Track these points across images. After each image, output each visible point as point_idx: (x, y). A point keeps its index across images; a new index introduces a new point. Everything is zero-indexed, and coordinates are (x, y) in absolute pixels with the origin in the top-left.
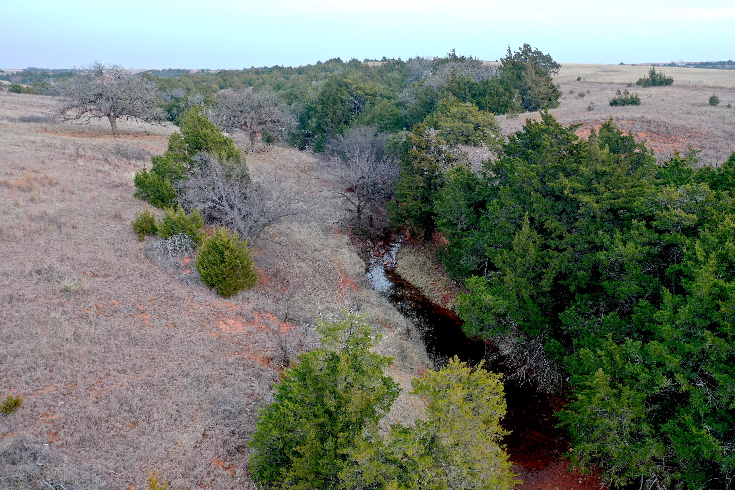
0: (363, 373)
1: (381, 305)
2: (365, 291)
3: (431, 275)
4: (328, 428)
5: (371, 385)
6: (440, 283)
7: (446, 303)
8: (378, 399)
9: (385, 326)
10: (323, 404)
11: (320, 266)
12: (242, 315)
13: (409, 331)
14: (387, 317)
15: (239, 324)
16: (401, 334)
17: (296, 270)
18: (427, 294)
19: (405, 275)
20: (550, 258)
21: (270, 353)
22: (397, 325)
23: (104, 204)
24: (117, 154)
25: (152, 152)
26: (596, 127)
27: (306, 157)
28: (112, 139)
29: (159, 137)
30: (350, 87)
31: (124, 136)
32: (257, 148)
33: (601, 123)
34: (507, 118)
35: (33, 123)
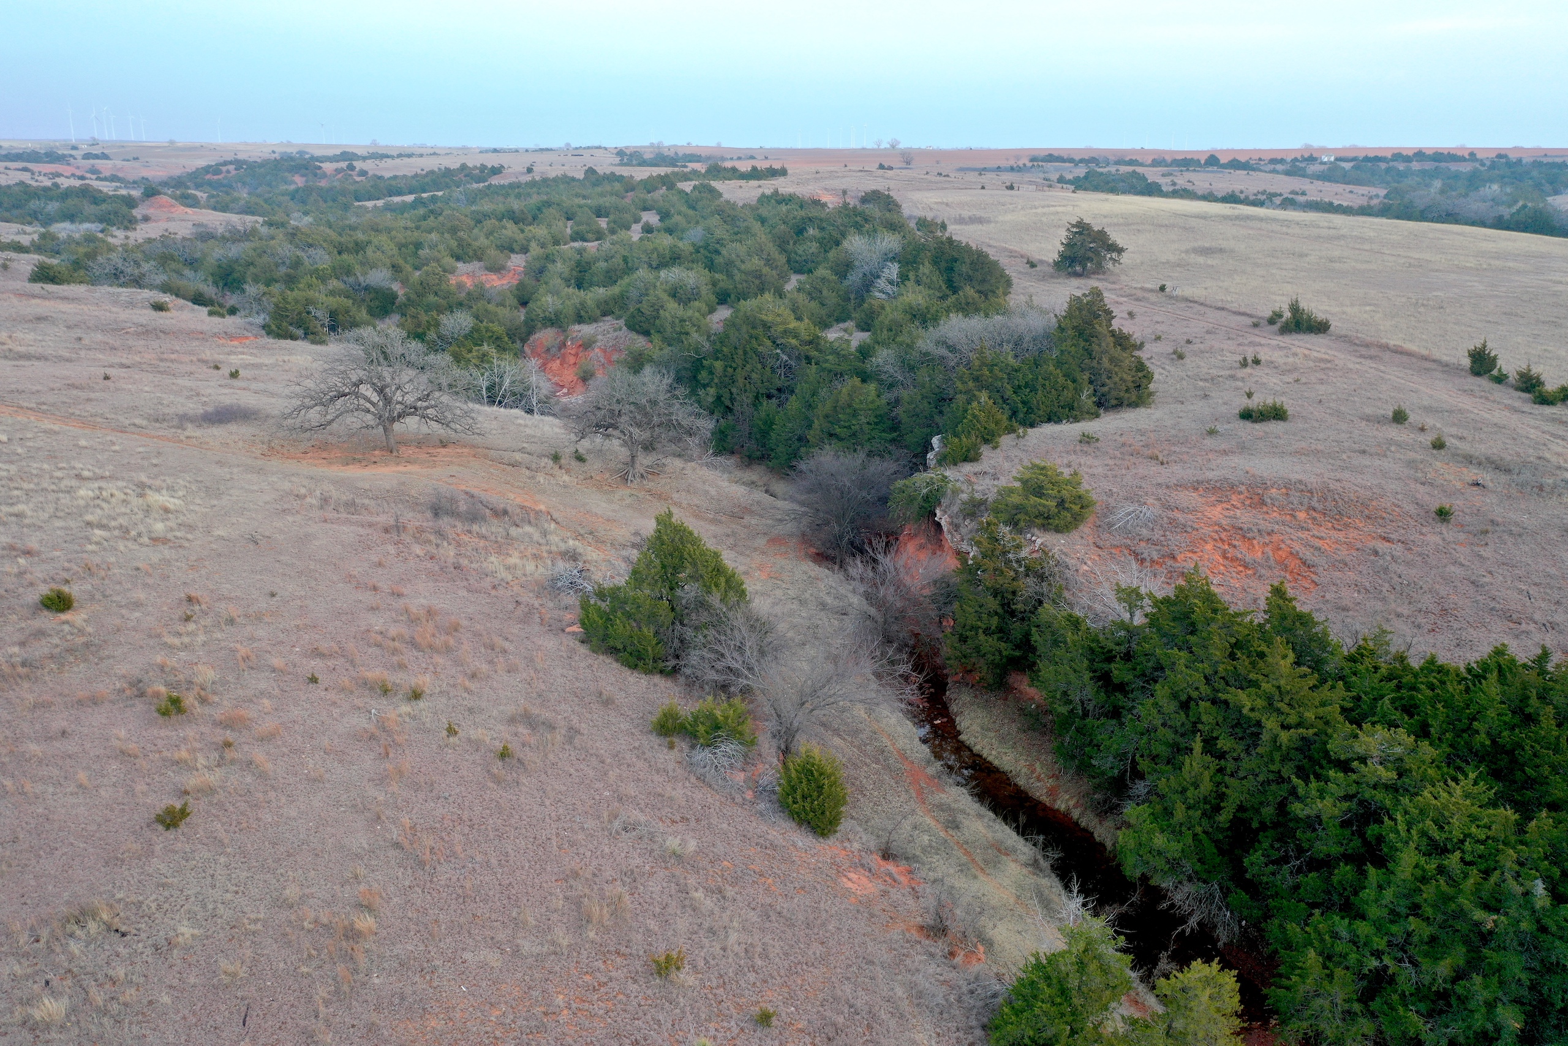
1: (980, 816)
2: (948, 790)
3: (1020, 749)
6: (1038, 766)
7: (1055, 800)
9: (1001, 852)
11: (866, 744)
12: (860, 865)
13: (1033, 860)
14: (997, 836)
15: (864, 880)
16: (1027, 865)
19: (978, 747)
22: (1015, 849)
23: (565, 672)
24: (437, 511)
25: (483, 496)
26: (1235, 499)
27: (726, 484)
28: (401, 468)
29: (465, 450)
30: (772, 330)
31: (407, 452)
32: (639, 469)
33: (1240, 493)
34: (1081, 442)
35: (233, 427)
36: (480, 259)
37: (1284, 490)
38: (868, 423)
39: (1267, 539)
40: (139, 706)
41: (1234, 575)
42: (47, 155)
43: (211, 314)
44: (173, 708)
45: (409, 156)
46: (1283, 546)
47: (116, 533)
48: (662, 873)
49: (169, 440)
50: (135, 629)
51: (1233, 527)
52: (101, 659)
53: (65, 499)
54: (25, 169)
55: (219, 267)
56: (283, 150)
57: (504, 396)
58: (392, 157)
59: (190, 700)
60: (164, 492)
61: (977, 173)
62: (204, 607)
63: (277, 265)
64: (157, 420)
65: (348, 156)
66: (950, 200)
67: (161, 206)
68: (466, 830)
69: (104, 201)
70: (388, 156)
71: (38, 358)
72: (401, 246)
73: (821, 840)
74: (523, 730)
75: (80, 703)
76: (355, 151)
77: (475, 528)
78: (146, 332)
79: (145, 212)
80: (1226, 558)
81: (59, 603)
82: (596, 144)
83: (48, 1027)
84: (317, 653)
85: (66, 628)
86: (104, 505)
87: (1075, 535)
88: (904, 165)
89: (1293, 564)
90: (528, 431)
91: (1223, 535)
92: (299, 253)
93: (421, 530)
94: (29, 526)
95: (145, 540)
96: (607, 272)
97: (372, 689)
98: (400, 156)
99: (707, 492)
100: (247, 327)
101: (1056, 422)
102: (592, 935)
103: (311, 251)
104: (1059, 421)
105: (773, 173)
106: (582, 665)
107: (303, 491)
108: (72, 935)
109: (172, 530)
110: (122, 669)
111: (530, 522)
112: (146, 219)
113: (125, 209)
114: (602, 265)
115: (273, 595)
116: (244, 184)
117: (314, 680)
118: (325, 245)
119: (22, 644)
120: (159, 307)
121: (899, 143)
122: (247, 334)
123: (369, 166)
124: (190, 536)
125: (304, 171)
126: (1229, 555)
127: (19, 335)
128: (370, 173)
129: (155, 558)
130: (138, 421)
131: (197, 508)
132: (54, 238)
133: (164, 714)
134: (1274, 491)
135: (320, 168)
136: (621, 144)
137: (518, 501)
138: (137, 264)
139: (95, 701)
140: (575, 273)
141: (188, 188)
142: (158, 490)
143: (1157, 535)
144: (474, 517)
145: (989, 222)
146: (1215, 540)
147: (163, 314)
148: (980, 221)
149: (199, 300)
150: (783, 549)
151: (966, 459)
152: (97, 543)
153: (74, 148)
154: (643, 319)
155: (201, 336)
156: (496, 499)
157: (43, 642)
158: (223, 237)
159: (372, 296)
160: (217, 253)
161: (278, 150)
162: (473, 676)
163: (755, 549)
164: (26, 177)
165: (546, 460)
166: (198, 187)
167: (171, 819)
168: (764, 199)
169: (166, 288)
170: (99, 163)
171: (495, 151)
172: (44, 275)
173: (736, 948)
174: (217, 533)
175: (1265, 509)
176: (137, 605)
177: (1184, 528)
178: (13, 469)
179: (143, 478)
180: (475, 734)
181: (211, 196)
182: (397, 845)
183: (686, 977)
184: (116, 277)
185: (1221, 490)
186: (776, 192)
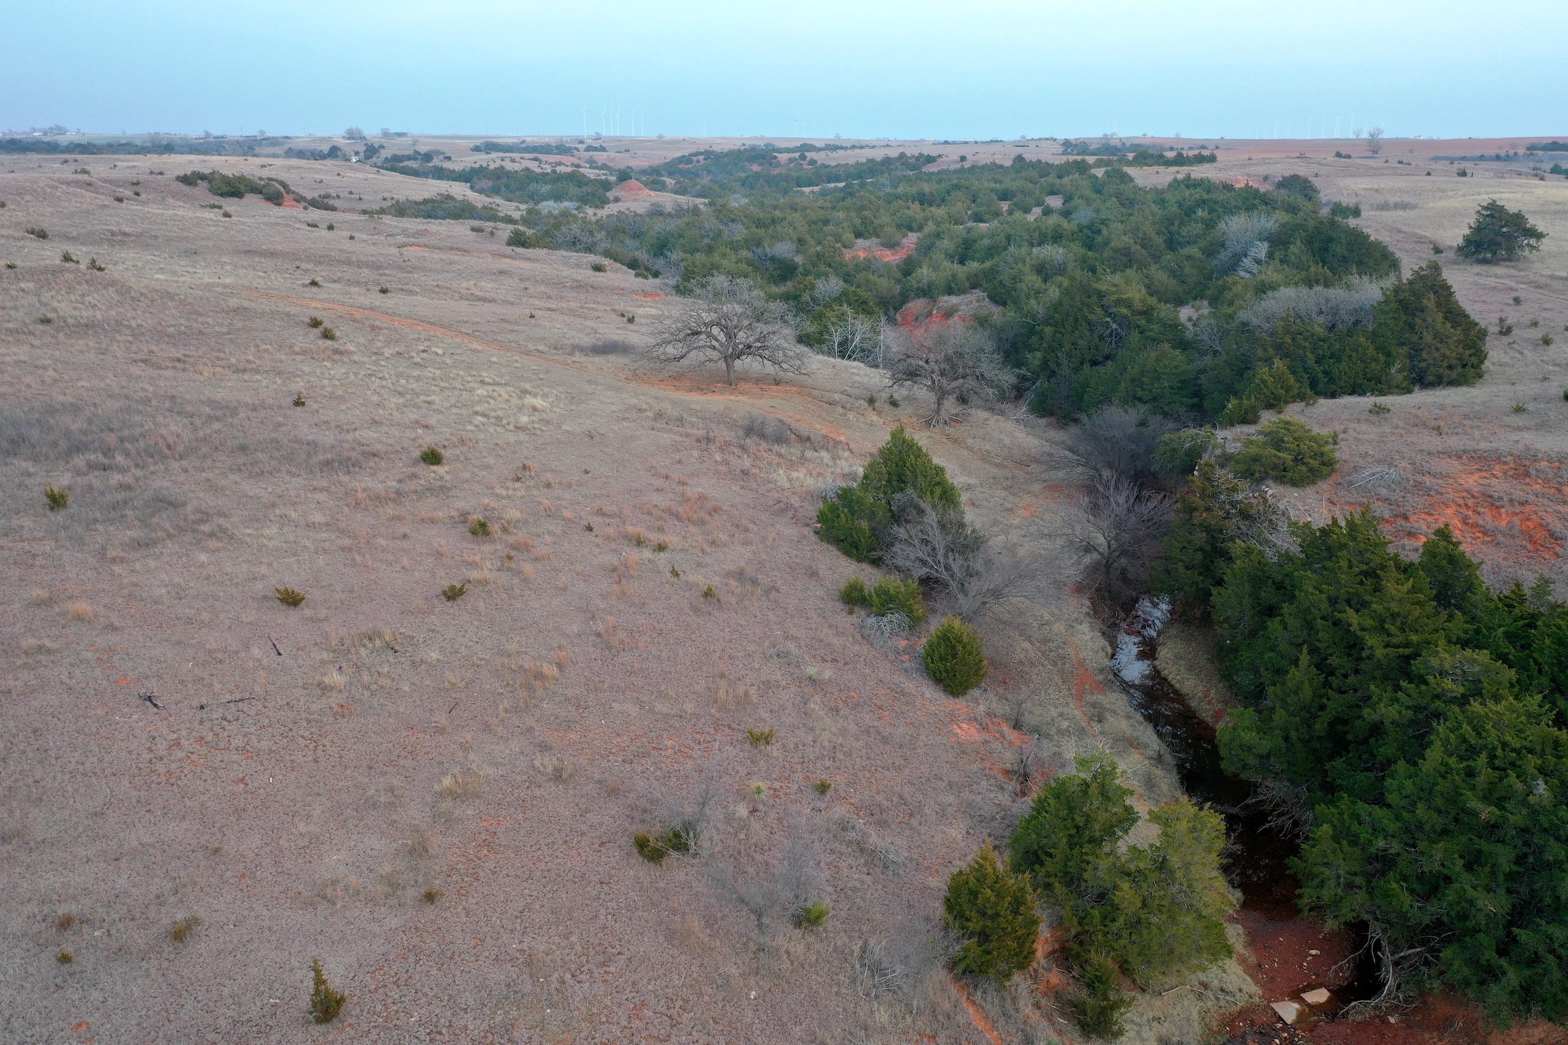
0: (1109, 799)
1: (1128, 717)
2: (1109, 694)
3: (1203, 676)
4: (1076, 840)
5: (1115, 810)
6: (1213, 691)
7: (1217, 722)
8: (1120, 822)
9: (1131, 745)
10: (1073, 819)
11: (1051, 651)
12: (976, 720)
13: (1160, 756)
14: (1135, 734)
15: (973, 730)
16: (1150, 758)
17: (1020, 655)
18: (1193, 704)
19: (1166, 672)
20: (1329, 699)
21: (1008, 766)
22: (1146, 746)
23: (789, 551)
24: (749, 431)
25: (793, 425)
26: (1497, 470)
27: (1023, 435)
28: (733, 397)
29: (794, 389)
30: (1105, 299)
31: (743, 386)
32: (944, 415)
33: (1506, 463)
34: (1370, 412)
35: (612, 358)
36: (878, 236)
37: (1557, 464)
38: (1171, 388)
39: (1518, 509)
40: (461, 528)
41: (1469, 540)
42: (557, 147)
43: (637, 275)
44: (481, 530)
45: (861, 147)
46: (1534, 517)
47: (493, 421)
48: (793, 689)
49: (559, 363)
50: (478, 482)
51: (1484, 494)
52: (448, 497)
53: (466, 395)
54: (535, 159)
55: (658, 239)
56: (752, 142)
57: (854, 351)
58: (845, 149)
59: (494, 527)
60: (539, 397)
61: (1447, 162)
62: (533, 474)
63: (702, 237)
64: (556, 348)
65: (805, 148)
66: (1382, 185)
67: (630, 190)
68: (655, 635)
69: (587, 184)
70: (841, 148)
71: (490, 302)
72: (812, 223)
73: (951, 698)
74: (733, 583)
75: (423, 520)
76: (813, 143)
77: (776, 447)
78: (579, 286)
79: (616, 194)
80: (1467, 524)
81: (432, 458)
82: (1048, 136)
83: (332, 688)
84: (600, 512)
85: (432, 475)
86: (492, 402)
87: (1310, 491)
88: (1370, 154)
89: (1540, 535)
90: (857, 378)
91: (1470, 502)
92: (722, 227)
93: (728, 444)
94: (434, 410)
95: (511, 427)
96: (990, 249)
97: (630, 540)
98: (853, 147)
99: (1001, 440)
100: (663, 287)
101: (1360, 395)
102: (713, 711)
103: (732, 226)
104: (1363, 393)
105: (1200, 159)
106: (808, 548)
107: (644, 406)
108: (364, 646)
109: (533, 422)
110: (459, 504)
111: (827, 449)
112: (617, 200)
113: (601, 191)
114: (986, 242)
115: (587, 472)
116: (709, 172)
117: (589, 529)
118: (744, 220)
119: (400, 481)
120: (598, 268)
121: (1381, 132)
122: (659, 292)
123: (819, 157)
124: (544, 428)
125: (761, 160)
126: (1470, 521)
127: (483, 284)
128: (819, 162)
129: (512, 438)
130: (540, 348)
131: (557, 410)
132: (538, 213)
133: (473, 533)
134: (1544, 464)
135: (776, 157)
136: (1073, 135)
137: (824, 432)
138: (591, 233)
139: (433, 521)
140: (959, 250)
141: (661, 175)
142: (535, 396)
143: (1397, 496)
144: (779, 439)
145: (1414, 207)
146: (1460, 506)
147: (601, 274)
148: (1404, 206)
149: (633, 265)
150: (1056, 494)
151: (1244, 421)
152: (476, 426)
153: (581, 142)
154: (1003, 291)
155: (621, 291)
156: (804, 429)
157: (414, 482)
158: (669, 214)
159: (776, 265)
160: (659, 226)
161: (747, 143)
162: (713, 542)
163: (1029, 492)
164: (534, 166)
165: (862, 402)
166: (670, 174)
167: (453, 594)
168: (1175, 184)
169: (607, 254)
170: (597, 155)
171: (946, 142)
172: (518, 240)
173: (826, 743)
174: (565, 427)
175: (1527, 480)
176: (487, 467)
177: (1427, 492)
178: (438, 372)
179: (528, 386)
180: (692, 578)
181: (679, 182)
182: (599, 635)
183: (775, 750)
184: (574, 244)
185: (1483, 460)
186: (1188, 176)
